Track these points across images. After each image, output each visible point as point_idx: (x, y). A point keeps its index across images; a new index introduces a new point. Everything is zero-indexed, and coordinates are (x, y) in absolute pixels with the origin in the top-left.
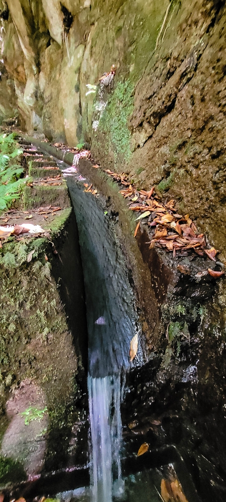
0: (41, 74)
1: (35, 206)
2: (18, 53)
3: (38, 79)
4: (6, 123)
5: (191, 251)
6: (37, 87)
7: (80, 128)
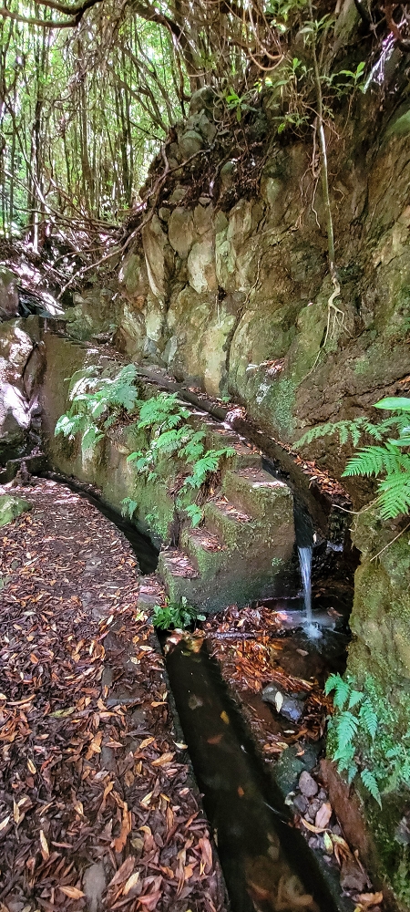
0: (170, 312)
1: (243, 467)
2: (141, 285)
3: (165, 315)
4: (97, 339)
5: (339, 495)
6: (164, 323)
7: (223, 381)
